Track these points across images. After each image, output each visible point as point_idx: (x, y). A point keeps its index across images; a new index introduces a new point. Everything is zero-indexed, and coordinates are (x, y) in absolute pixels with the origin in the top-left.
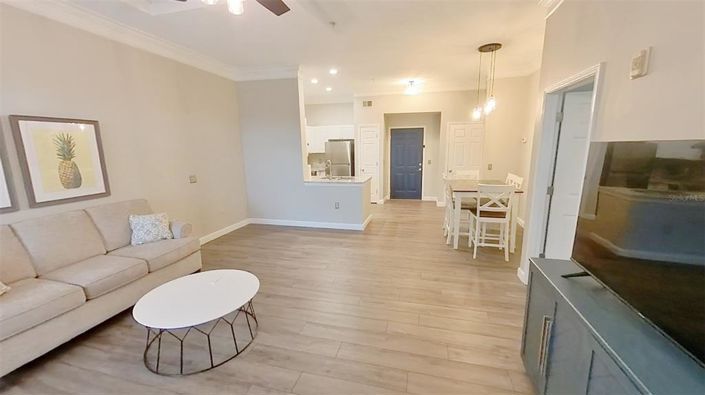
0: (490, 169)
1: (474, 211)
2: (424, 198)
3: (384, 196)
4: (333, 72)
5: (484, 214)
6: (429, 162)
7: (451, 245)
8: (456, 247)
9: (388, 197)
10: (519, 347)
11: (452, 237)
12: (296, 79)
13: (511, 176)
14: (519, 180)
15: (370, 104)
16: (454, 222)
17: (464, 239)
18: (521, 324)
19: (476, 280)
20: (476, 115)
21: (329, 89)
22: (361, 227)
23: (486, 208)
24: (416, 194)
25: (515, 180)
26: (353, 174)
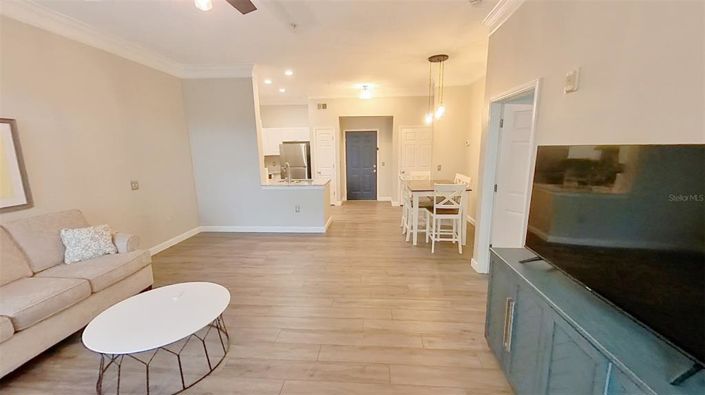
0: (439, 170)
1: (431, 209)
2: (379, 198)
3: (341, 197)
4: (289, 73)
5: (440, 211)
6: (383, 164)
7: (411, 241)
8: (415, 243)
9: (345, 199)
10: (482, 329)
11: (412, 234)
12: (251, 78)
13: (458, 176)
14: (467, 180)
15: (325, 106)
16: (412, 220)
17: (422, 236)
18: (484, 309)
19: (437, 273)
20: (428, 119)
21: (283, 90)
22: (323, 229)
23: (441, 206)
24: (372, 194)
25: (463, 179)
26: (310, 177)
